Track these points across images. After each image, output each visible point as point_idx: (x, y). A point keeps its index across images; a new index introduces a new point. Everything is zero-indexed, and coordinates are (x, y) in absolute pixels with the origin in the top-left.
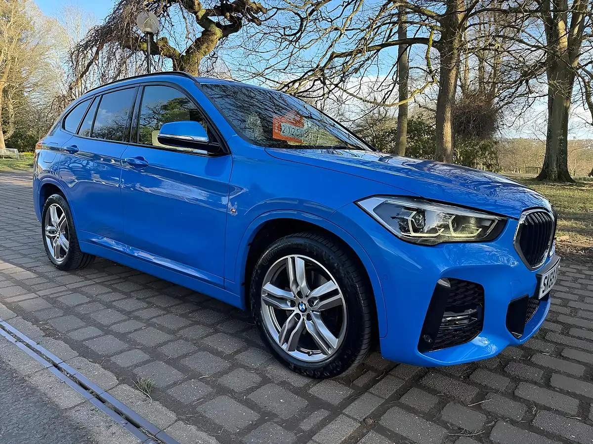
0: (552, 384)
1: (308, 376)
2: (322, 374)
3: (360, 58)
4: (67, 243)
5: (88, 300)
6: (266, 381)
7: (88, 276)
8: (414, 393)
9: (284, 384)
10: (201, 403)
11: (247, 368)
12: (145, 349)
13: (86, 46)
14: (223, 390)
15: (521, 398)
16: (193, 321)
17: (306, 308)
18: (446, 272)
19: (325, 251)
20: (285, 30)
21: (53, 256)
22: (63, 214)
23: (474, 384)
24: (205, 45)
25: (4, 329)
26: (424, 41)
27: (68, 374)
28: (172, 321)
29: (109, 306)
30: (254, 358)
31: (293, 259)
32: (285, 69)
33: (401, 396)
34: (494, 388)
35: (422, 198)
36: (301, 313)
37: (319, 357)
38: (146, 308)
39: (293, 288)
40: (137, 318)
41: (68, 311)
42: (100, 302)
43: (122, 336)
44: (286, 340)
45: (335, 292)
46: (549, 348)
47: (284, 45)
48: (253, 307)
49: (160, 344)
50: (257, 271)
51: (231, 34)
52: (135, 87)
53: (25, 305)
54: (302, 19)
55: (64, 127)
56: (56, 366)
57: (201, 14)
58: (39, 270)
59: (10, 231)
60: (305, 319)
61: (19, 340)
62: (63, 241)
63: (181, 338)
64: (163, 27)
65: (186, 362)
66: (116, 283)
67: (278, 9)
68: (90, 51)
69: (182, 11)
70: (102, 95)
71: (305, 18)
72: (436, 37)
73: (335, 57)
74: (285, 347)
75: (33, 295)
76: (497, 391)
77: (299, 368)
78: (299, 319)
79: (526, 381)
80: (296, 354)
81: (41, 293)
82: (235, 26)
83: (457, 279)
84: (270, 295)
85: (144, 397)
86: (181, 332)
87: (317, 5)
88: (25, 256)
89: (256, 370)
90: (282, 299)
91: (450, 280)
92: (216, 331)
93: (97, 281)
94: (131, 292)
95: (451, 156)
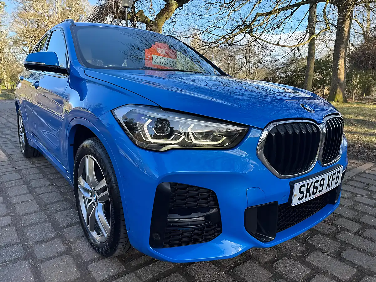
5: (19, 178)
6: (68, 251)
9: (77, 256)
12: (14, 216)
16: (65, 198)
21: (22, 147)
24: (167, 13)
28: (51, 197)
29: (26, 183)
31: (87, 157)
32: (223, 27)
35: (160, 107)
36: (95, 202)
40: (34, 193)
42: (25, 179)
43: (10, 206)
49: (27, 213)
63: (44, 210)
64: (142, 3)
65: (29, 230)
73: (259, 16)
74: (89, 226)
86: (49, 206)
94: (49, 174)
95: (343, 85)
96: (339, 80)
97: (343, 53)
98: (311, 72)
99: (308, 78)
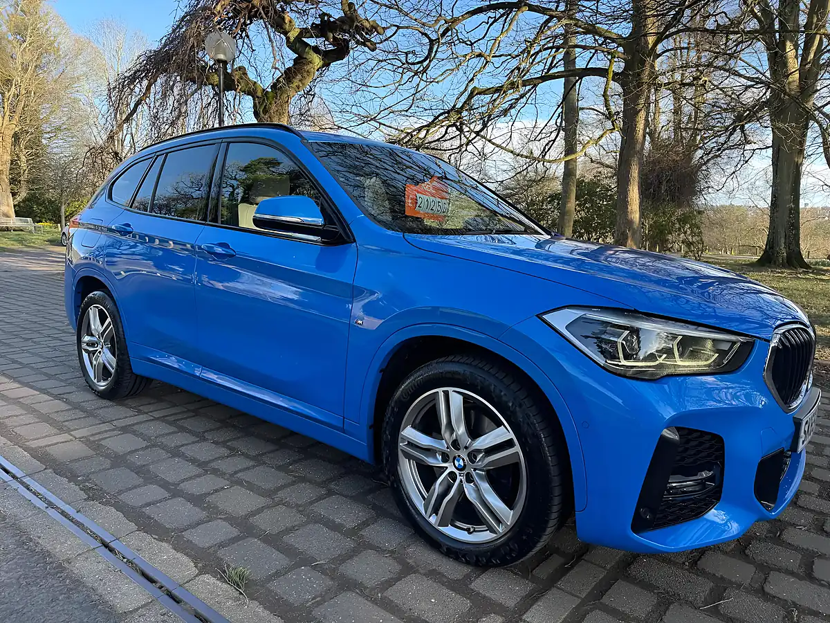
0: (816, 574)
1: (468, 563)
2: (489, 561)
3: (512, 95)
4: (114, 361)
5: (144, 444)
6: (407, 570)
7: (141, 408)
8: (621, 588)
9: (433, 574)
10: (318, 604)
11: (379, 550)
12: (231, 520)
13: (133, 78)
14: (348, 585)
15: (774, 597)
16: (295, 477)
17: (465, 465)
18: (673, 419)
19: (493, 384)
20: (407, 55)
21: (93, 378)
22: (109, 320)
23: (704, 573)
24: (299, 77)
25: (28, 489)
26: (601, 72)
27: (124, 558)
28: (266, 476)
29: (175, 453)
30: (386, 534)
31: (446, 394)
32: (407, 111)
33: (603, 593)
34: (734, 580)
35: (636, 311)
36: (457, 472)
37: (484, 536)
38: (228, 457)
39: (446, 435)
40: (215, 472)
41: (118, 461)
42: (163, 447)
43: (197, 500)
44: (436, 511)
45: (509, 444)
46: (804, 519)
47: (406, 77)
48: (387, 459)
49: (251, 511)
50: (393, 408)
51: (334, 63)
52: (214, 144)
53: (55, 452)
54: (431, 41)
55: (110, 197)
56: (106, 546)
57: (293, 35)
58: (73, 397)
59: (27, 340)
60: (464, 480)
61: (51, 505)
62: (107, 357)
63: (281, 503)
64: (240, 52)
65: (290, 539)
66: (182, 419)
67: (398, 27)
68: (138, 85)
69: (268, 31)
70: (167, 154)
71: (435, 40)
72: (618, 66)
73: (477, 94)
74: (433, 520)
75: (66, 437)
76: (739, 586)
77: (455, 552)
78: (454, 480)
79: (779, 570)
80: (449, 531)
81: (78, 434)
82: (340, 51)
83: (688, 429)
84: (411, 444)
85: (236, 594)
86: (281, 494)
87: (452, 22)
88: (50, 377)
89: (392, 552)
90: (429, 451)
91: (679, 429)
92: (330, 493)
93: (156, 415)
94: (204, 432)
95: (638, 232)
96: (631, 222)
97: (635, 173)
98: (572, 204)
99: (566, 217)
